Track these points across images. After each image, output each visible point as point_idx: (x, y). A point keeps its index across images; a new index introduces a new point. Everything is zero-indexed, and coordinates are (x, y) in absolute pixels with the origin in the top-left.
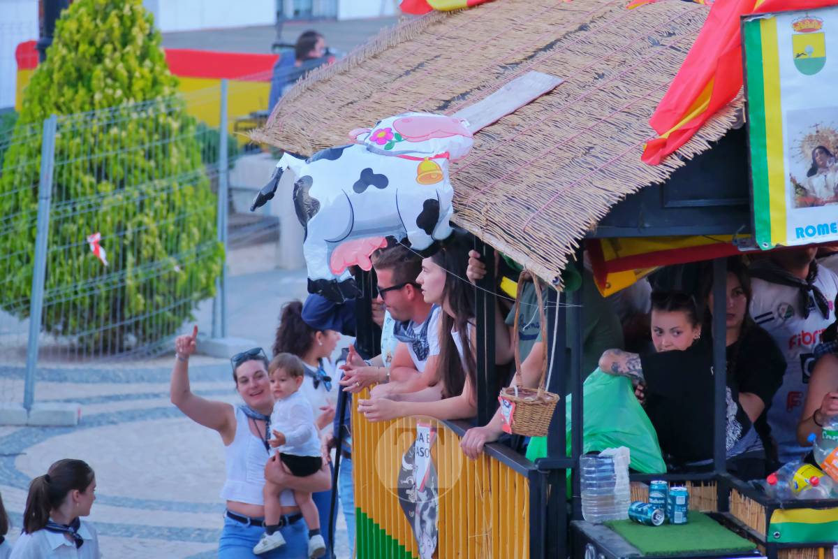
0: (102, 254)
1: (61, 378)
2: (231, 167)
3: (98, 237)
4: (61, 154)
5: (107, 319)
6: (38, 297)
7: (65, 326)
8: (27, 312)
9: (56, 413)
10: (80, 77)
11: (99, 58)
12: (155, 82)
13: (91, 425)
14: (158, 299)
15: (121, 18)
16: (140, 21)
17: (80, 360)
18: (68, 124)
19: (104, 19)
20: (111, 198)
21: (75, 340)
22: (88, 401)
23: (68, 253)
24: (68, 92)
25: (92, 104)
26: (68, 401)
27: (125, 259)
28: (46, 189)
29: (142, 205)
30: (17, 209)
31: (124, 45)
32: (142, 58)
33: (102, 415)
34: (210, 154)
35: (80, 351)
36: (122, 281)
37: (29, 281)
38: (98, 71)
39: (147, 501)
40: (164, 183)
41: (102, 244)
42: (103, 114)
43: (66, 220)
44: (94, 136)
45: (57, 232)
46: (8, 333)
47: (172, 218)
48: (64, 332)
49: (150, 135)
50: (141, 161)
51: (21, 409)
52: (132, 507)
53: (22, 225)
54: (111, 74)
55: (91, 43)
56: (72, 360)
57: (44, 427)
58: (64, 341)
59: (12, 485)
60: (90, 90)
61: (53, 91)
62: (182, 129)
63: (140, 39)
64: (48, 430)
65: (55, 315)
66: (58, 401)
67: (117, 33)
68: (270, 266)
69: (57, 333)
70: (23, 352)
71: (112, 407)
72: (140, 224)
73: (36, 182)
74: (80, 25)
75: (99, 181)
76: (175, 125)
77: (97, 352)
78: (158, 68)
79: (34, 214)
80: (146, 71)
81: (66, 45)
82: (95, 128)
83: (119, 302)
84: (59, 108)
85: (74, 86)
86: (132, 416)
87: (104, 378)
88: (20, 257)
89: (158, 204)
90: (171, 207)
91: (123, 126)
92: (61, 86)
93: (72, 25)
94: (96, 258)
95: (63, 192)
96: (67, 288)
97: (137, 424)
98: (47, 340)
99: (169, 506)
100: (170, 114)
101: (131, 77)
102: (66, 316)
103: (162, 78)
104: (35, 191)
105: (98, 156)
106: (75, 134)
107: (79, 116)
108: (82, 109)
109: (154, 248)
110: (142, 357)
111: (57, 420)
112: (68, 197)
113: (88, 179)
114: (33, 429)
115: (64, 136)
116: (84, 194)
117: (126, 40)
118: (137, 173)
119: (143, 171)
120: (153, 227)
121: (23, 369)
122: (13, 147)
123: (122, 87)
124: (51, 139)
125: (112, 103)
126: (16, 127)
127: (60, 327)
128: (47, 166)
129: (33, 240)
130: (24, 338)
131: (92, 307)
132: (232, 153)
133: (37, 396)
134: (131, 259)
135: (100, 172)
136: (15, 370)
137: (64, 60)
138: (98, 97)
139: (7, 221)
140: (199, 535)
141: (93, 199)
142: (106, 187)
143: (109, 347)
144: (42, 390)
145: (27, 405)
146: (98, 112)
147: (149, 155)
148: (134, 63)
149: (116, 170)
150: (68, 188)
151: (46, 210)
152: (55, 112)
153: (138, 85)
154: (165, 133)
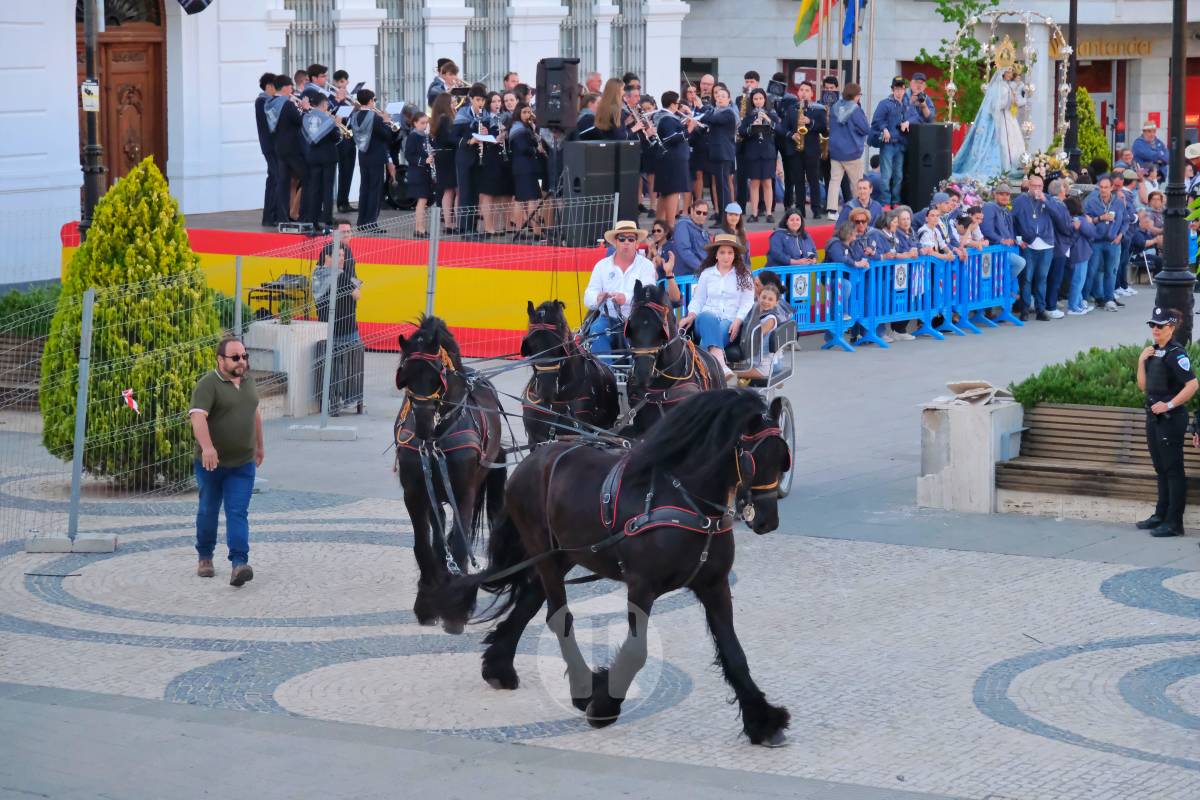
0: (135, 405)
1: (101, 511)
2: (245, 331)
3: (131, 391)
4: (99, 321)
5: (139, 461)
6: (80, 442)
7: (104, 467)
8: (70, 456)
9: (96, 541)
10: (115, 254)
11: (131, 238)
12: (179, 259)
13: (127, 552)
14: (184, 443)
15: (150, 204)
16: (167, 206)
17: (116, 496)
18: (105, 295)
19: (136, 205)
20: (142, 358)
21: (112, 479)
22: (125, 530)
23: (106, 406)
24: (105, 268)
25: (126, 277)
26: (107, 531)
27: (154, 411)
28: (86, 350)
29: (168, 362)
30: (61, 368)
31: (153, 227)
32: (168, 238)
33: (136, 543)
34: (227, 320)
35: (117, 488)
36: (152, 428)
37: (72, 429)
38: (131, 250)
39: (174, 616)
40: (188, 345)
41: (134, 397)
42: (135, 286)
43: (103, 377)
44: (127, 305)
45: (95, 387)
46: (55, 473)
47: (194, 375)
48: (103, 473)
49: (175, 303)
50: (168, 327)
51: (65, 537)
52: (162, 621)
53: (66, 380)
54: (142, 252)
55: (125, 225)
56: (109, 496)
57: (86, 553)
58: (103, 480)
59: (59, 604)
60: (124, 266)
61: (92, 267)
62: (203, 299)
63: (166, 222)
64: (89, 555)
65: (94, 459)
66: (97, 531)
67: (147, 217)
68: (279, 414)
69: (96, 473)
70: (67, 489)
71: (145, 536)
72: (167, 380)
73: (78, 345)
74: (115, 211)
75: (131, 344)
76: (197, 295)
77: (131, 489)
78: (181, 247)
79: (76, 372)
80: (171, 249)
81: (103, 227)
82: (128, 299)
83: (149, 446)
84: (97, 281)
85: (110, 262)
86: (161, 544)
87: (138, 512)
88: (64, 409)
89: (182, 363)
90: (194, 365)
91: (152, 297)
92: (98, 262)
93: (108, 210)
94: (130, 408)
95: (100, 353)
96: (105, 435)
97: (166, 551)
98: (88, 479)
99: (193, 621)
100: (192, 286)
101: (158, 254)
102: (104, 459)
103: (185, 255)
104: (77, 352)
105: (131, 322)
106: (112, 303)
107: (114, 288)
108: (117, 282)
109: (179, 400)
110: (170, 493)
111: (96, 548)
112: (105, 358)
113: (122, 342)
114: (77, 555)
115: (101, 304)
116: (119, 354)
117: (154, 222)
118: (165, 336)
119: (169, 335)
120: (178, 382)
121: (68, 504)
122: (58, 316)
123: (151, 263)
124: (90, 309)
125: (143, 278)
126: (60, 298)
127: (99, 469)
128: (87, 330)
129: (75, 394)
130: (68, 478)
131: (126, 451)
132: (246, 319)
133: (80, 528)
134: (159, 410)
135: (133, 336)
136: (61, 504)
137: (101, 240)
138: (130, 271)
139: (53, 379)
140: (219, 645)
141: (127, 359)
142: (137, 348)
143: (142, 485)
144: (83, 522)
145: (72, 536)
146: (130, 285)
147: (174, 322)
148: (161, 242)
149: (147, 334)
150: (105, 350)
151: (86, 370)
152: (94, 284)
153: (165, 261)
154: (188, 302)
